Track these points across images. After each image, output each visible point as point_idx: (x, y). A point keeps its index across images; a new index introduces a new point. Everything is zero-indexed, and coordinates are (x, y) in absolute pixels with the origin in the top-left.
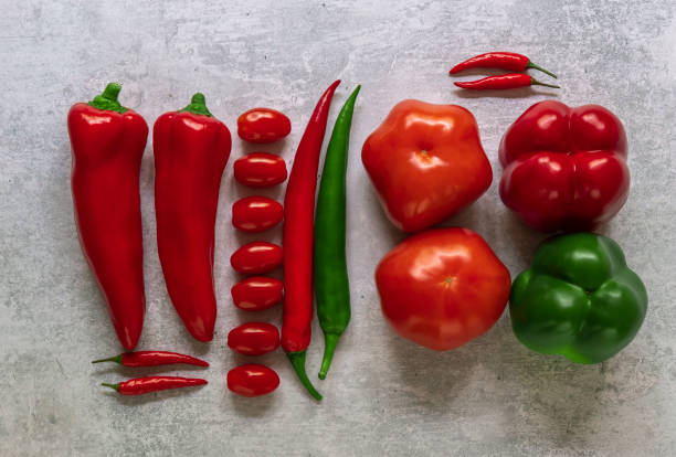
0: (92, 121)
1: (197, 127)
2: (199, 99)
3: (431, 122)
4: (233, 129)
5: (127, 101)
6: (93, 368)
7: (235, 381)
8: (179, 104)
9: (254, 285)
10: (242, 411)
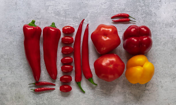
0: (28, 29)
1: (53, 30)
2: (53, 24)
3: (107, 29)
4: (61, 31)
5: (37, 24)
6: (29, 86)
7: (62, 89)
8: (49, 25)
9: (66, 66)
10: (63, 95)
